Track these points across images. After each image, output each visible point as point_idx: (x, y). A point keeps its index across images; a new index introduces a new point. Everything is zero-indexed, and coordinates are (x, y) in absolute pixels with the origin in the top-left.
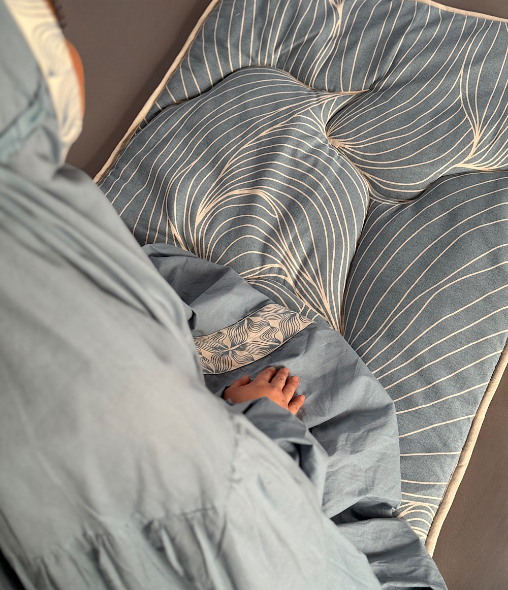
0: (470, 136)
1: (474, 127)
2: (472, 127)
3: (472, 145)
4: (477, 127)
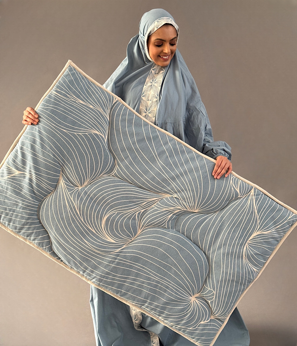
0: (96, 134)
1: (92, 132)
2: (92, 133)
3: (99, 135)
4: (92, 131)
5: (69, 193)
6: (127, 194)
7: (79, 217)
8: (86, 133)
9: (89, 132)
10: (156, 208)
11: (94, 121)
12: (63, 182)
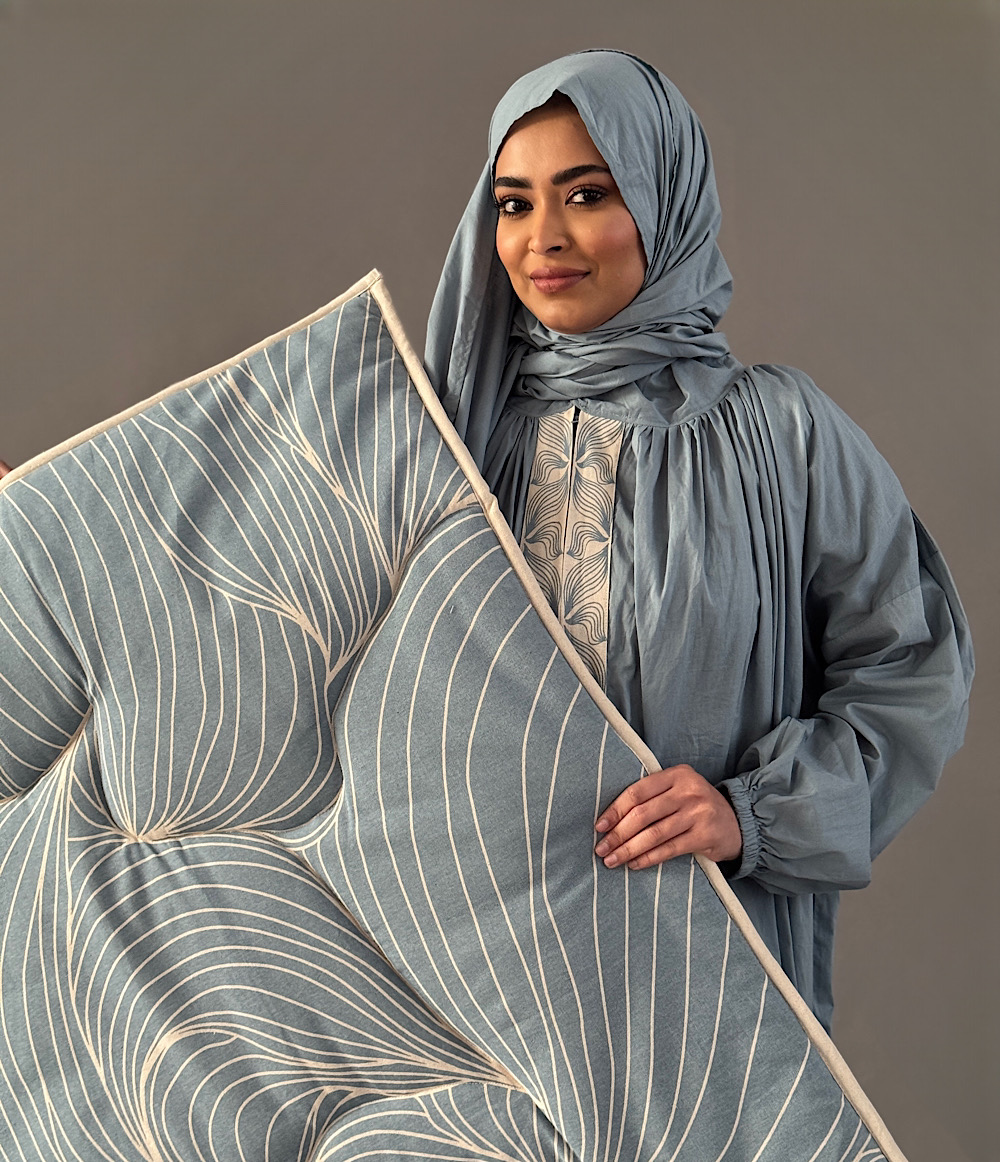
0: (293, 628)
1: (282, 610)
2: (279, 613)
3: (309, 636)
5: (67, 839)
6: (316, 975)
7: (63, 972)
8: (253, 605)
9: (265, 603)
10: (427, 1115)
11: (314, 565)
12: (67, 779)
